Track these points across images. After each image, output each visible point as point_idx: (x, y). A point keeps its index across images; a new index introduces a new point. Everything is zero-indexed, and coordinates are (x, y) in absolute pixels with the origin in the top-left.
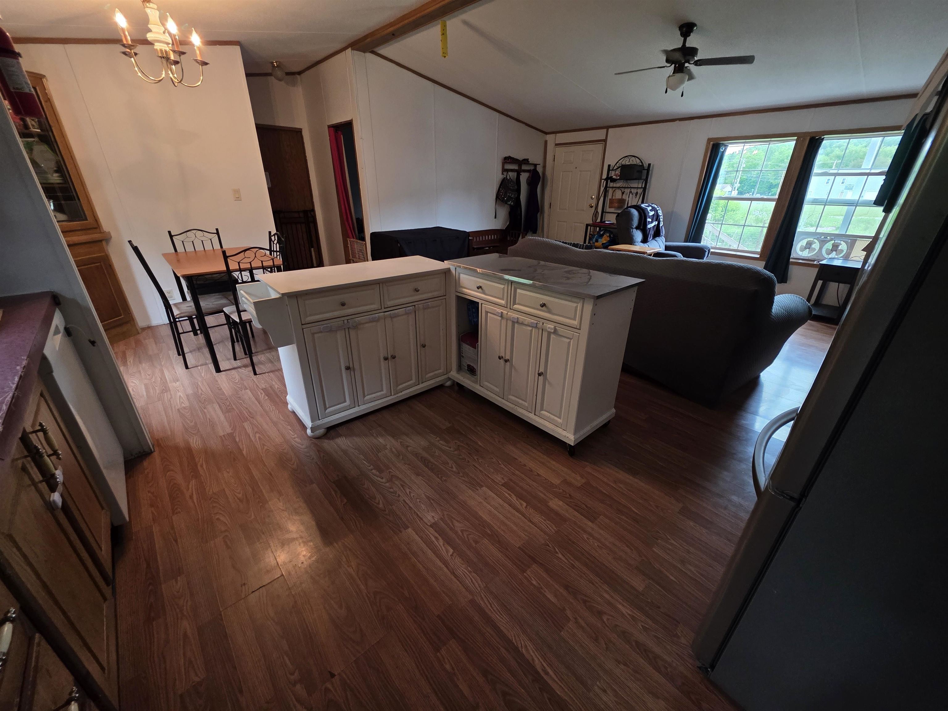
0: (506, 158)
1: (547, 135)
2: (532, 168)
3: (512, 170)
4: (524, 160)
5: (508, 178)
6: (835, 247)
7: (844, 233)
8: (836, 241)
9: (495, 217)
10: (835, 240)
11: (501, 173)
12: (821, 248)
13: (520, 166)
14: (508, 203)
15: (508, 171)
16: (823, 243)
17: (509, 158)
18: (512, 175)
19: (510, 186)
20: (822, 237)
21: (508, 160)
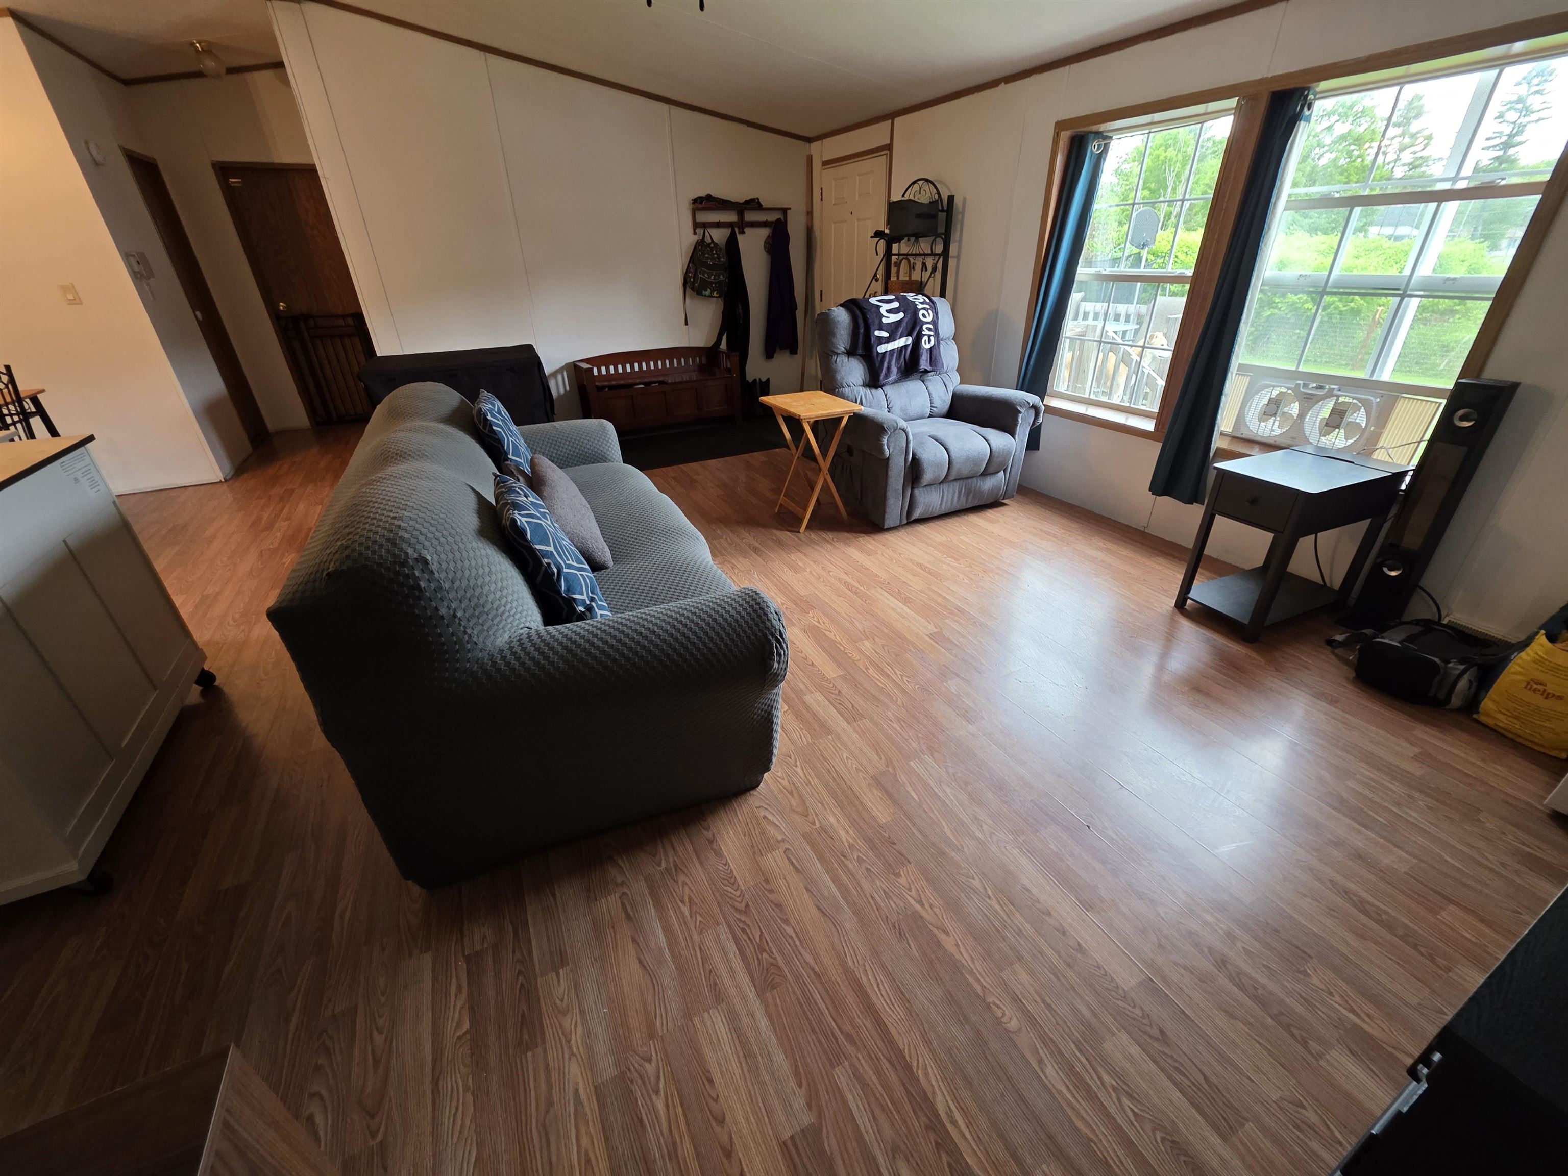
0: (695, 201)
1: (813, 145)
2: (772, 217)
3: (718, 225)
4: (752, 200)
5: (708, 240)
6: (1336, 420)
7: (1367, 377)
8: (1341, 399)
9: (686, 323)
10: (1338, 397)
11: (692, 231)
12: (1302, 415)
13: (741, 215)
14: (704, 293)
15: (705, 225)
16: (1309, 401)
17: (709, 197)
18: (719, 236)
19: (708, 258)
20: (1311, 386)
21: (703, 203)
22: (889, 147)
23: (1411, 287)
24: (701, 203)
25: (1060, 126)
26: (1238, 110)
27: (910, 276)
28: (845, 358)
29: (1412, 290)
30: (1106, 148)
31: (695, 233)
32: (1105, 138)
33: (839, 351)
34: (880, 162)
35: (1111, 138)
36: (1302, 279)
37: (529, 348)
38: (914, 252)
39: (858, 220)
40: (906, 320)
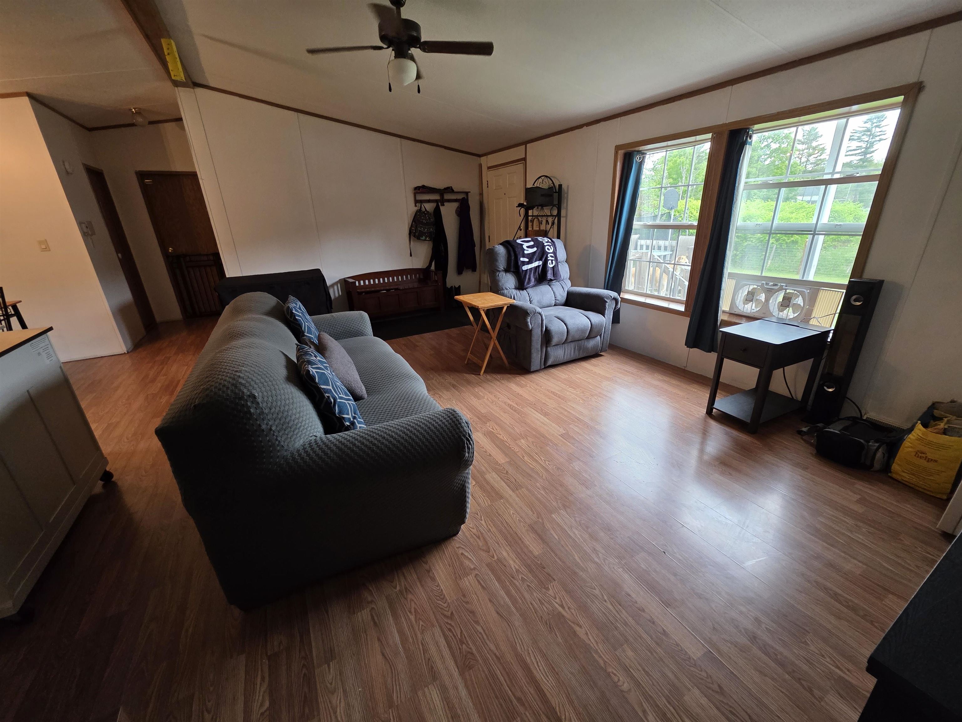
0: (416, 188)
1: (482, 158)
2: (460, 197)
3: (429, 201)
4: (448, 188)
5: (423, 209)
6: (786, 302)
7: (801, 279)
8: (788, 291)
9: (411, 255)
10: (786, 290)
11: (414, 205)
12: (767, 300)
13: (442, 195)
14: (421, 238)
15: (421, 202)
16: (770, 292)
17: (423, 187)
18: (429, 207)
19: (423, 219)
20: (770, 284)
21: (420, 190)
22: (525, 159)
23: (817, 230)
24: (419, 190)
25: (618, 148)
26: (713, 140)
27: (540, 227)
28: (504, 274)
29: (818, 231)
30: (644, 158)
31: (416, 206)
32: (643, 154)
33: (500, 270)
34: (520, 166)
35: (646, 154)
36: (758, 226)
37: (318, 271)
38: (541, 215)
39: (509, 198)
40: (538, 252)
